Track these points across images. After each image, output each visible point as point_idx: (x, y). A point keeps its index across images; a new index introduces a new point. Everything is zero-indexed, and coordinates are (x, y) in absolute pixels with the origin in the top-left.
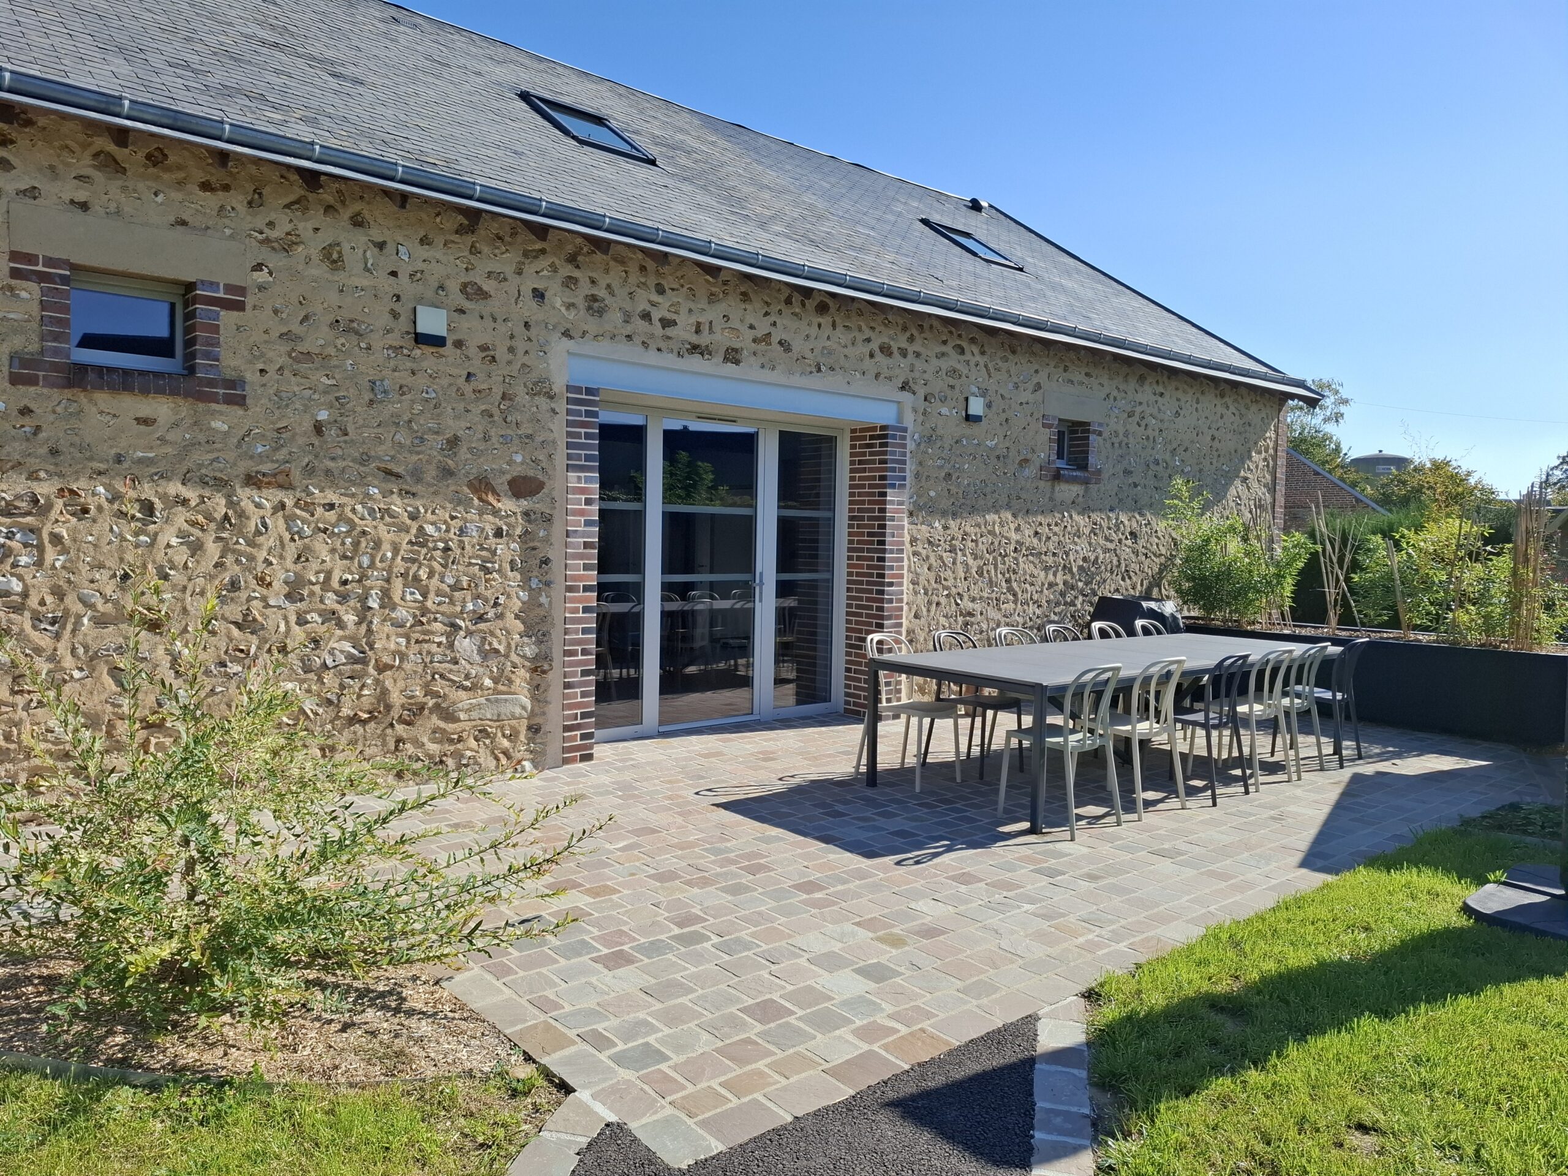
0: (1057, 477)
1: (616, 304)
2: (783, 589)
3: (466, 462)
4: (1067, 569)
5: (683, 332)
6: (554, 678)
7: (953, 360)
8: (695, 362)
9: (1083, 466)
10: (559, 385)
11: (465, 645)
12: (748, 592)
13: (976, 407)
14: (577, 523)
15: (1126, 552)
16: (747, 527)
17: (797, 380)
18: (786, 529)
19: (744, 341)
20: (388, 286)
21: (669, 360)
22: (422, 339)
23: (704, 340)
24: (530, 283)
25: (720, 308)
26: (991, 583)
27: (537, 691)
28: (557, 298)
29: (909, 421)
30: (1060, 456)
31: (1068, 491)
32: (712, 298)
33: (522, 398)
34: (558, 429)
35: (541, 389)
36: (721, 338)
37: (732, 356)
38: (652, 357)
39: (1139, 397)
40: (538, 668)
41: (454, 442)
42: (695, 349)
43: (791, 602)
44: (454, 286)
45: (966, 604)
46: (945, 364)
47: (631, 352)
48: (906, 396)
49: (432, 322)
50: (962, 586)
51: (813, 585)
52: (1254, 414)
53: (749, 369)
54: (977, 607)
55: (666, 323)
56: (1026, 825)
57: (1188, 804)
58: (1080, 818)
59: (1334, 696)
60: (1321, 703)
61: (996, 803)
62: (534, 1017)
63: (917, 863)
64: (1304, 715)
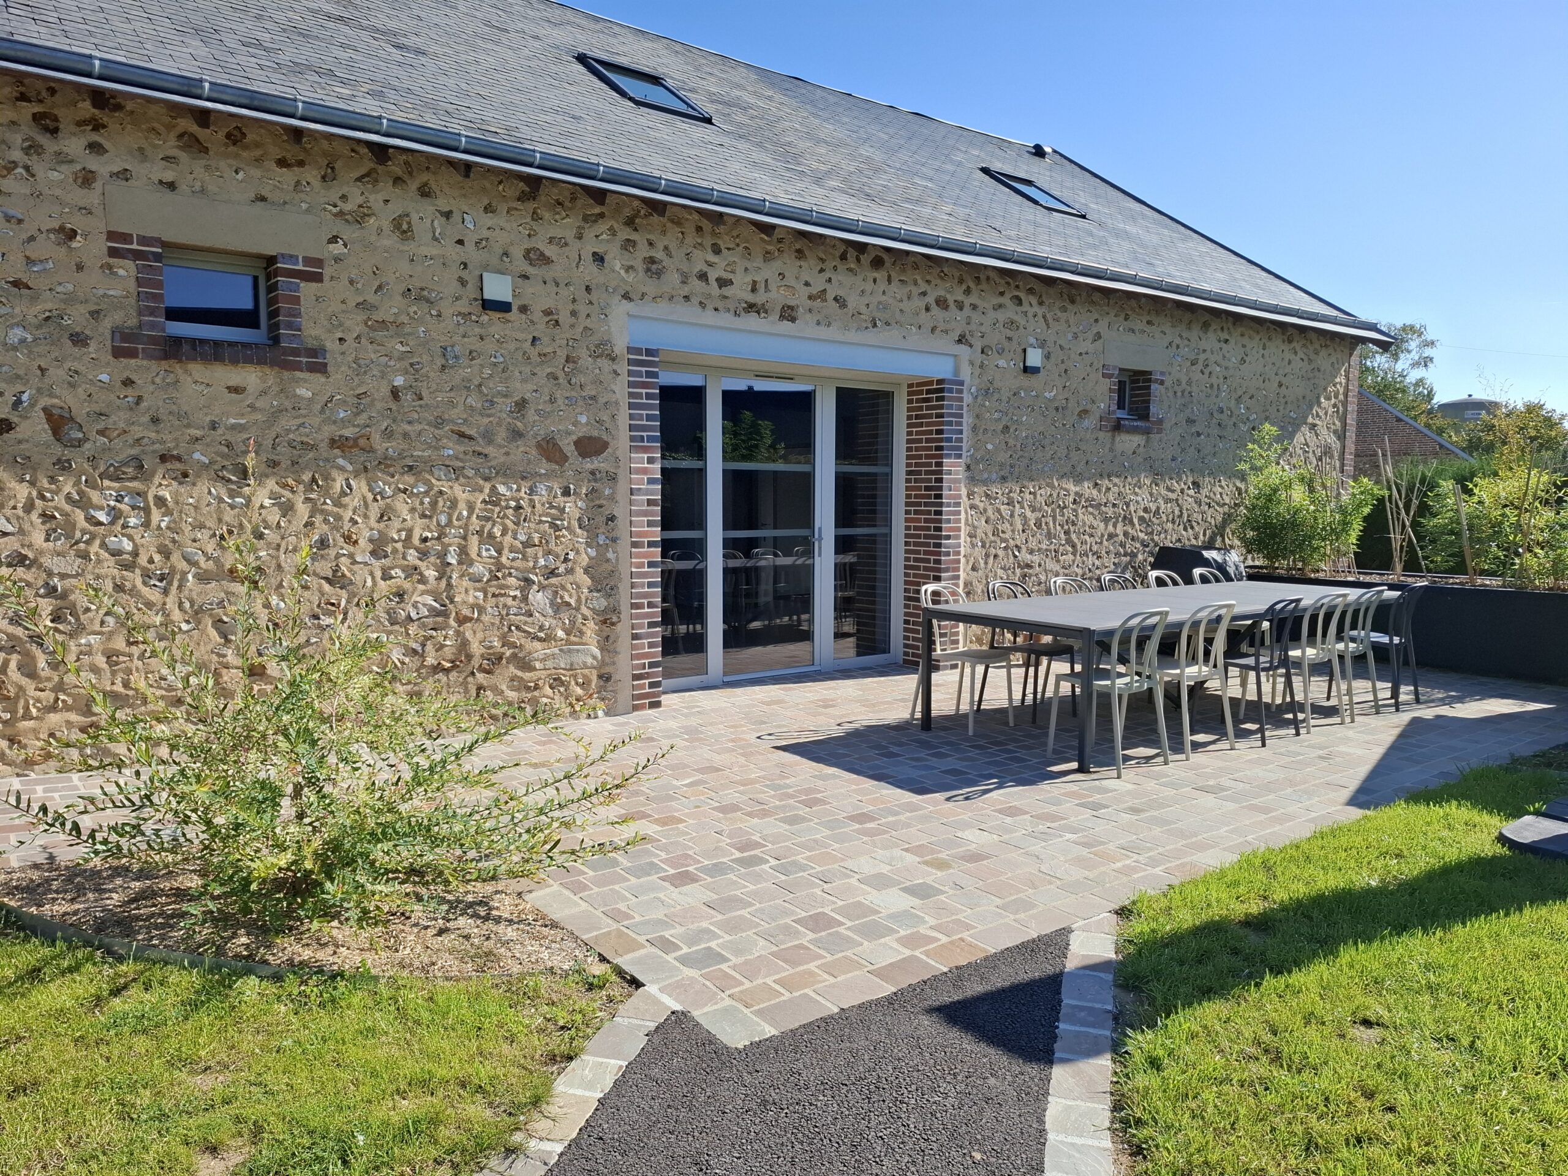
0: (1118, 427)
1: (673, 265)
2: (843, 545)
3: (536, 426)
4: (1128, 520)
5: (739, 291)
6: (623, 630)
7: (1011, 312)
8: (752, 321)
9: (1144, 415)
10: (620, 346)
11: (539, 599)
12: (808, 547)
13: (1034, 358)
14: (640, 482)
15: (1188, 502)
16: (806, 482)
17: (852, 336)
18: (845, 486)
19: (800, 298)
20: (454, 253)
21: (726, 319)
22: (489, 305)
23: (759, 298)
24: (590, 247)
25: (777, 265)
26: (1049, 536)
27: (606, 643)
28: (616, 262)
29: (966, 374)
30: (1121, 405)
31: (1129, 442)
32: (768, 256)
33: (586, 361)
34: (620, 390)
35: (603, 351)
36: (777, 296)
37: (788, 314)
38: (709, 317)
39: (1203, 344)
40: (607, 620)
41: (522, 405)
42: (751, 307)
43: (849, 558)
44: (517, 252)
45: (1024, 556)
46: (1002, 316)
47: (688, 312)
48: (963, 349)
49: (498, 288)
50: (1020, 539)
51: (872, 539)
52: (1323, 360)
53: (805, 325)
54: (1036, 558)
55: (723, 283)
56: (1074, 765)
57: (1237, 745)
58: (1127, 758)
59: (1391, 640)
60: (1377, 647)
61: (1045, 744)
62: (608, 925)
63: (967, 799)
64: (1360, 659)
